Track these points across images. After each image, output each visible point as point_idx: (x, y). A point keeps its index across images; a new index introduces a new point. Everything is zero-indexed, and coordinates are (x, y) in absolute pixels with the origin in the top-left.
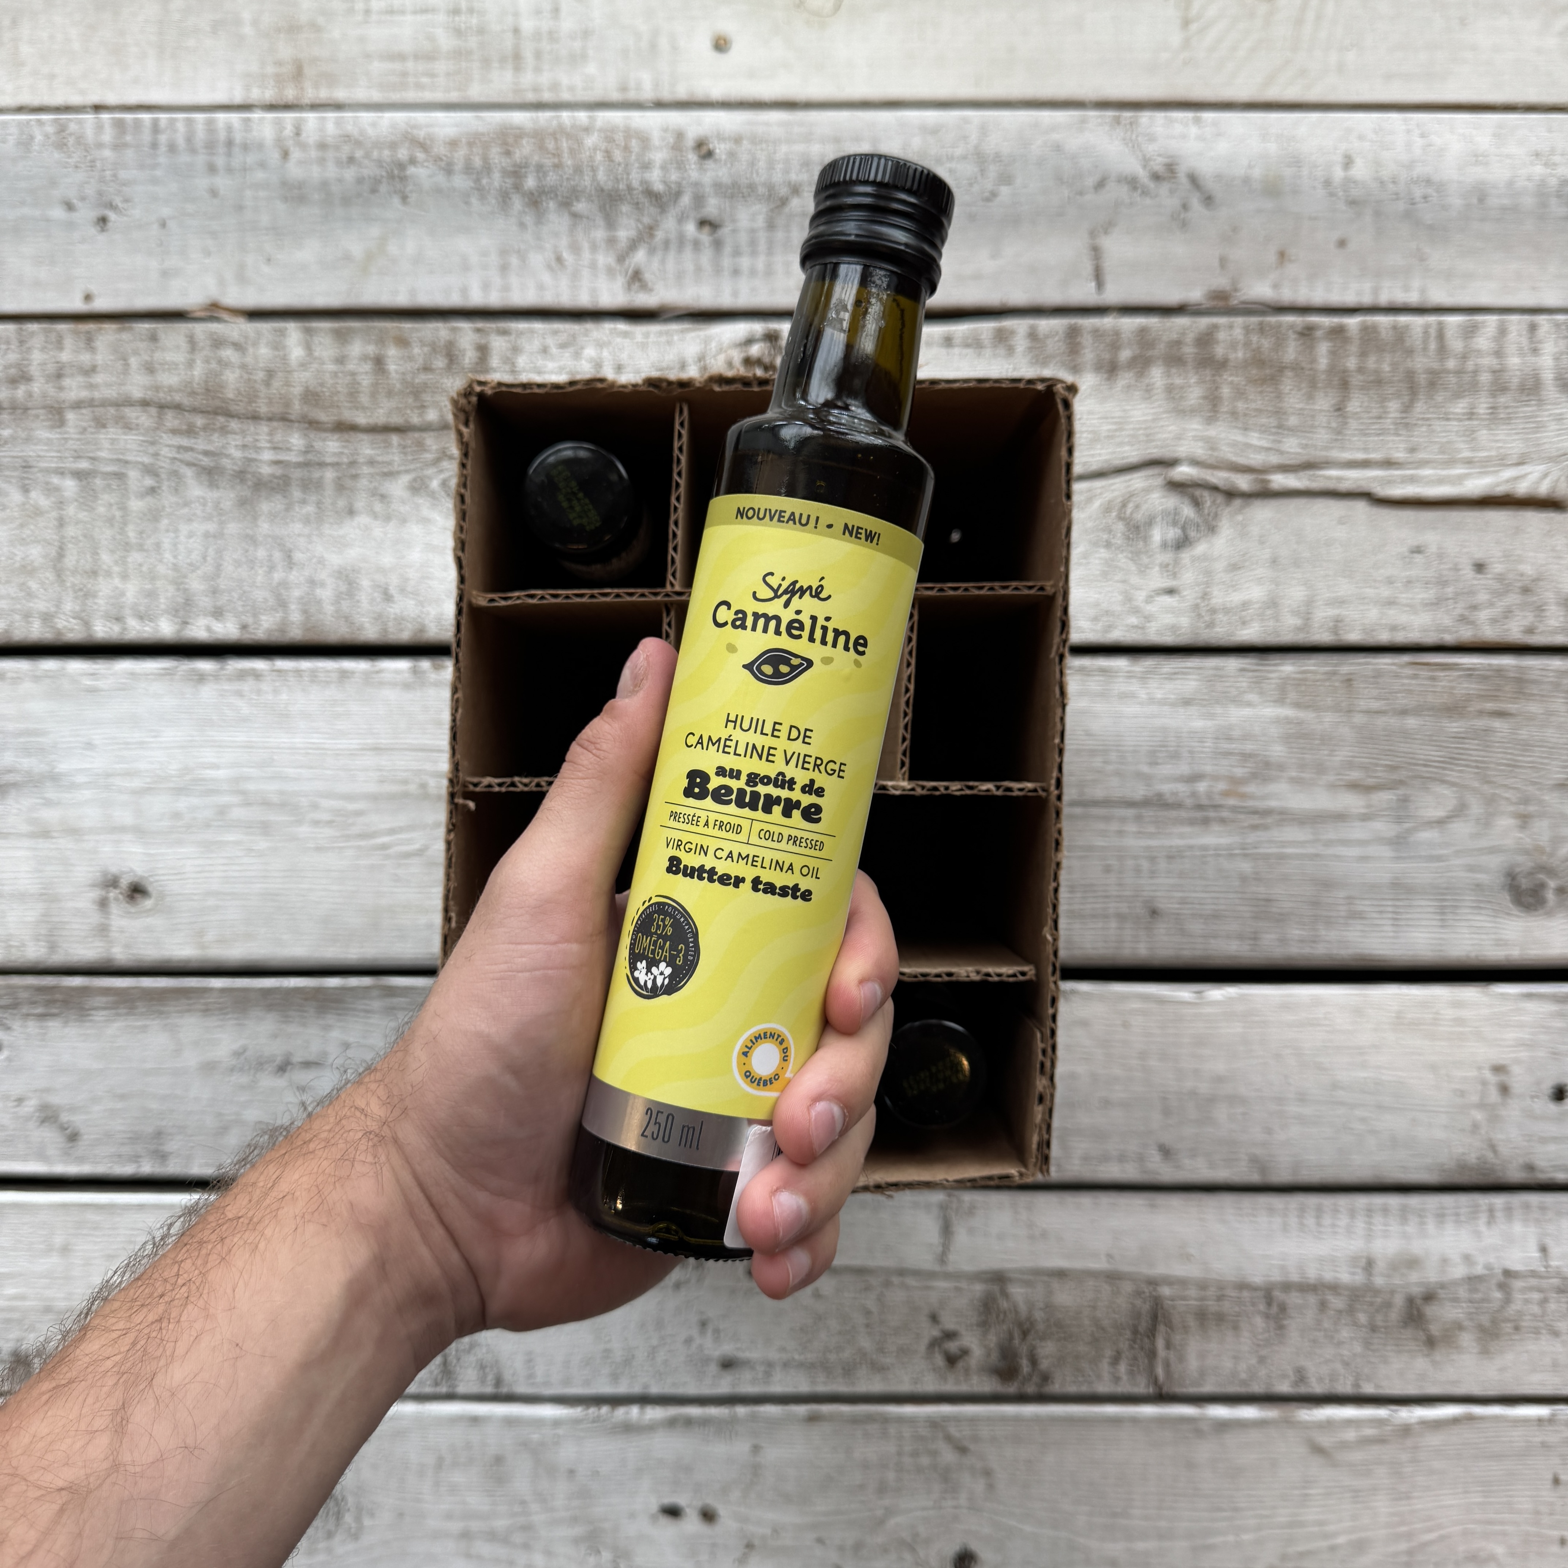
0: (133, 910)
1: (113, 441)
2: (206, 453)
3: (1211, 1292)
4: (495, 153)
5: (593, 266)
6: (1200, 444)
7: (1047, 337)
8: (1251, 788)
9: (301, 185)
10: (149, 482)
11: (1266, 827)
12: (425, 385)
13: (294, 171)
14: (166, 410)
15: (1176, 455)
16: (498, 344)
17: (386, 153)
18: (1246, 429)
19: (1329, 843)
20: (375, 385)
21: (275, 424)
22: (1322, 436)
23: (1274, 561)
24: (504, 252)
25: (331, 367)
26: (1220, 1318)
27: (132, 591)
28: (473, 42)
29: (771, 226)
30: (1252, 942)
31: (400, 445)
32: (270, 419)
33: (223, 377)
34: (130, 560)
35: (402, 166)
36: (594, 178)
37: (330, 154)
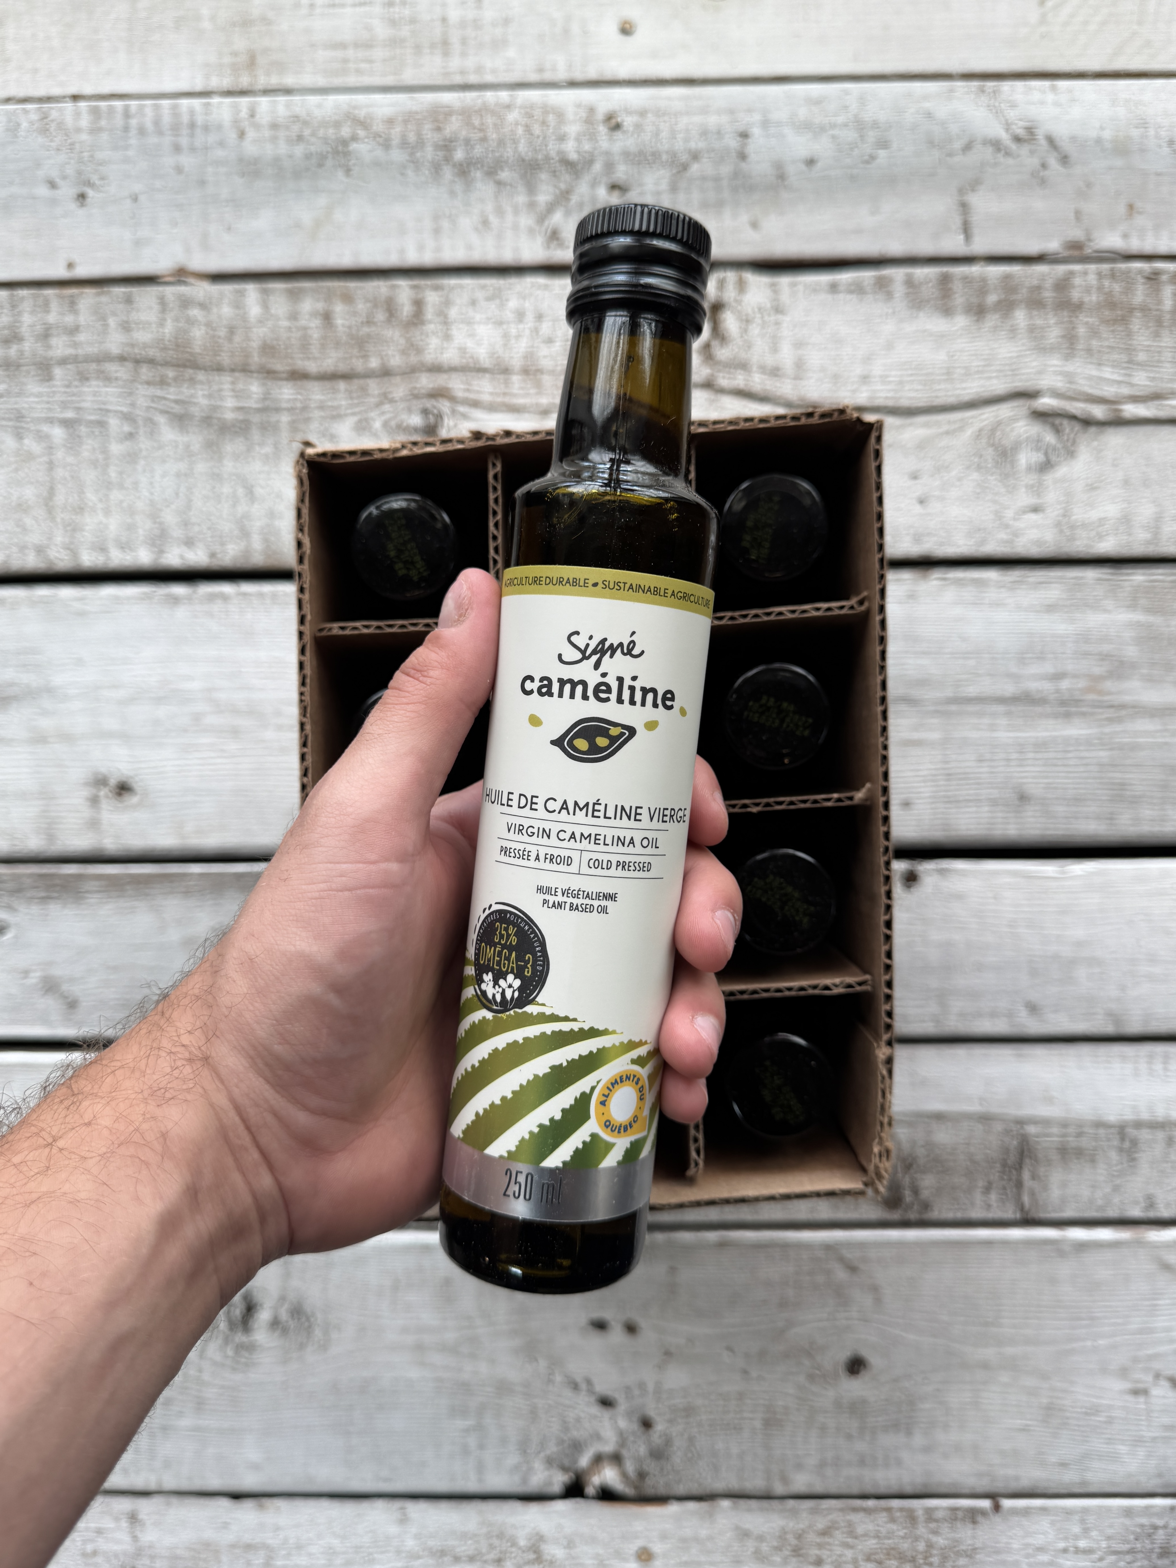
0: (120, 805)
1: (95, 393)
2: (177, 402)
3: (1071, 1130)
4: (427, 129)
5: (515, 227)
6: (1060, 378)
7: (921, 284)
8: (1108, 685)
9: (256, 161)
10: (127, 428)
11: (1119, 720)
12: (369, 336)
13: (250, 148)
14: (141, 364)
15: (1038, 387)
16: (432, 298)
17: (331, 131)
18: (1100, 364)
20: (324, 338)
21: (237, 374)
22: (1168, 370)
23: (1126, 482)
24: (436, 218)
25: (285, 323)
26: (1079, 1153)
27: (114, 525)
28: (405, 31)
29: (673, 189)
30: (1109, 822)
31: (346, 390)
32: (233, 370)
33: (192, 334)
34: (112, 497)
35: (345, 143)
36: (516, 150)
37: (282, 134)
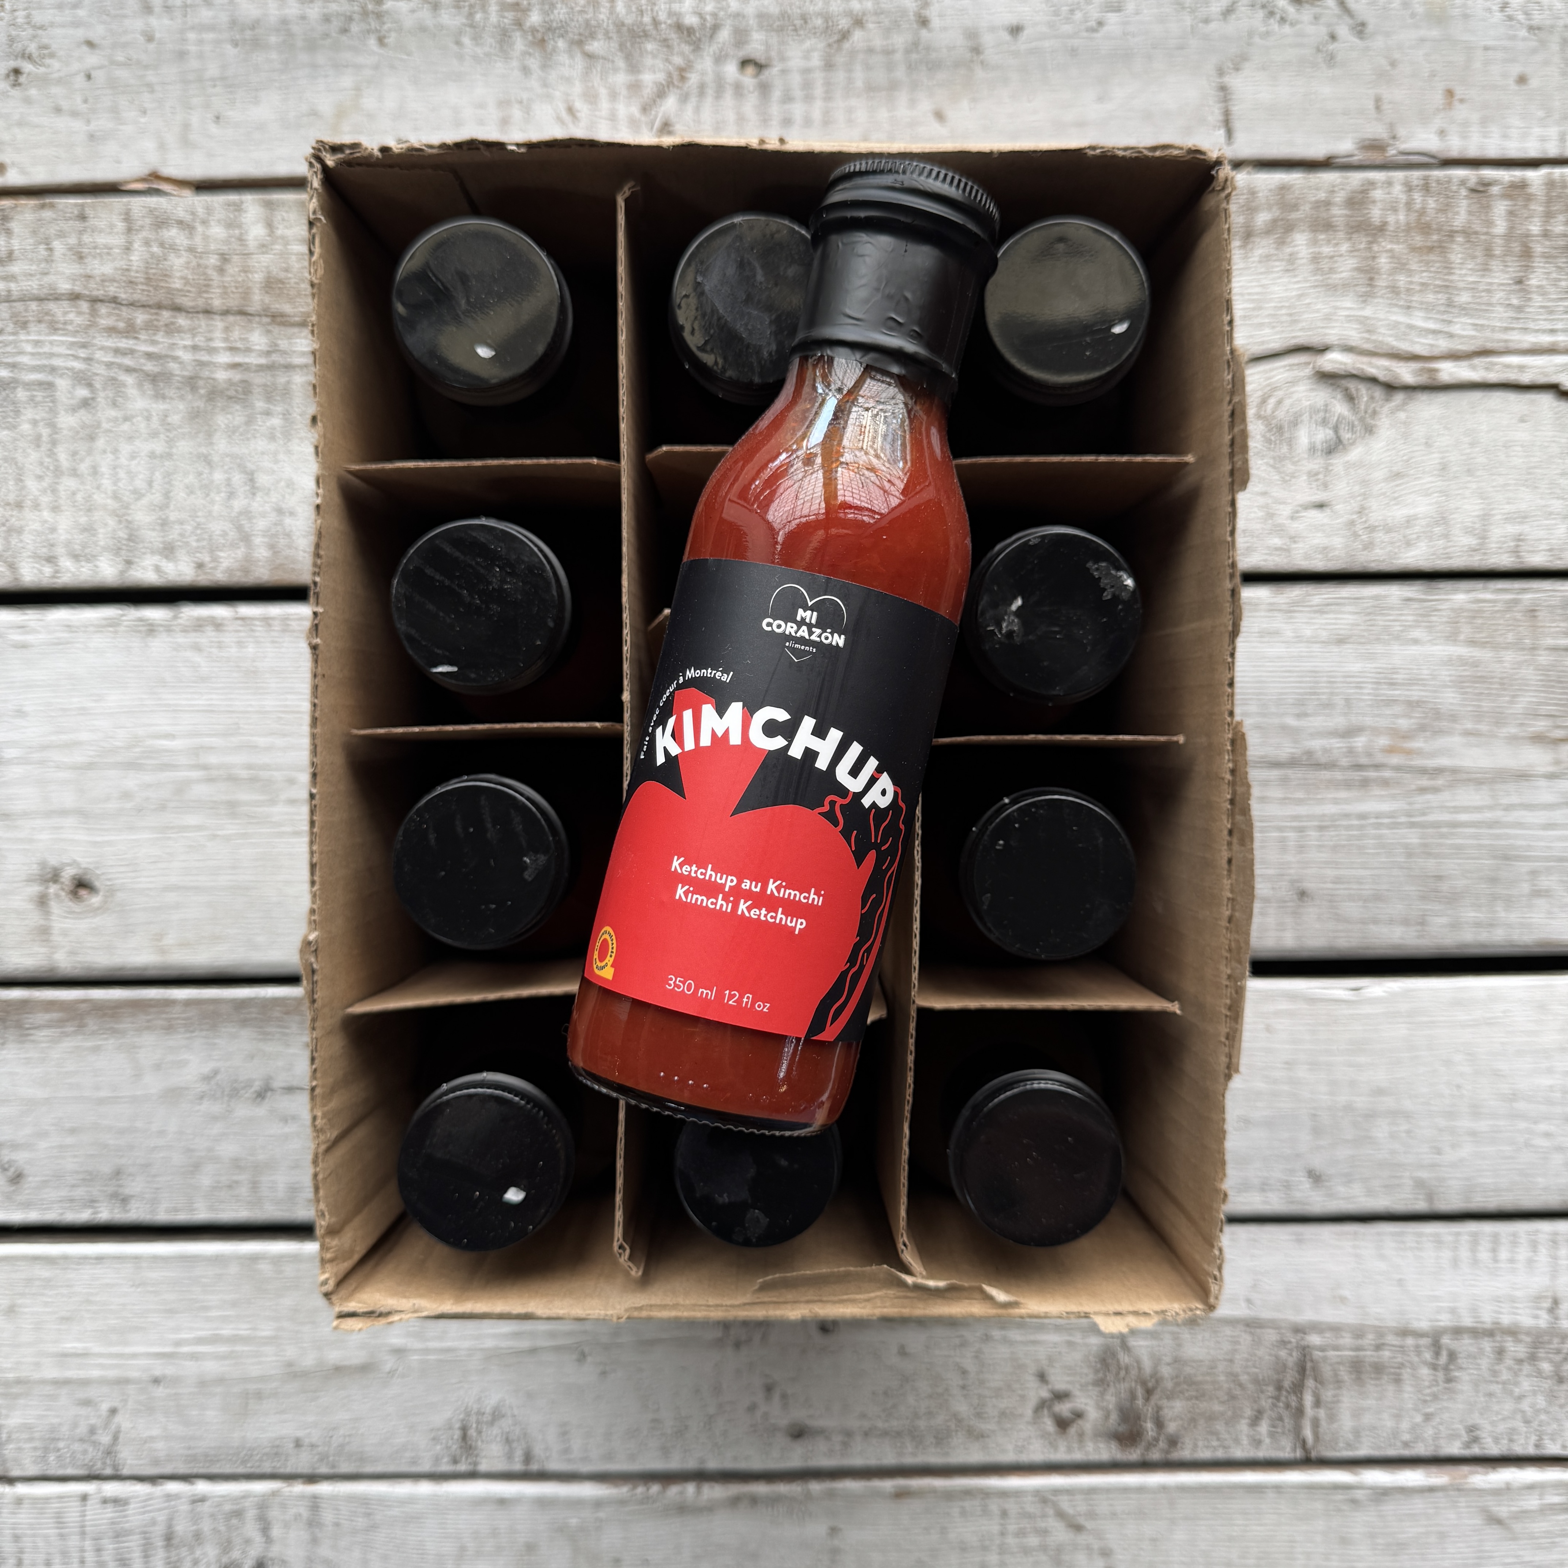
0: (77, 908)
1: (37, 343)
2: (149, 356)
3: (1370, 1339)
6: (1354, 326)
8: (1417, 744)
9: (255, 25)
10: (81, 392)
11: (1436, 790)
13: (244, 6)
14: (99, 304)
15: (1326, 340)
18: (1408, 308)
19: (1509, 808)
21: (231, 318)
22: (1499, 316)
23: (1444, 468)
24: (504, 103)
25: (297, 249)
26: (1378, 1369)
27: (64, 525)
29: (829, 66)
30: (1419, 928)
32: (226, 313)
33: (167, 263)
34: (61, 488)
36: (612, 11)
